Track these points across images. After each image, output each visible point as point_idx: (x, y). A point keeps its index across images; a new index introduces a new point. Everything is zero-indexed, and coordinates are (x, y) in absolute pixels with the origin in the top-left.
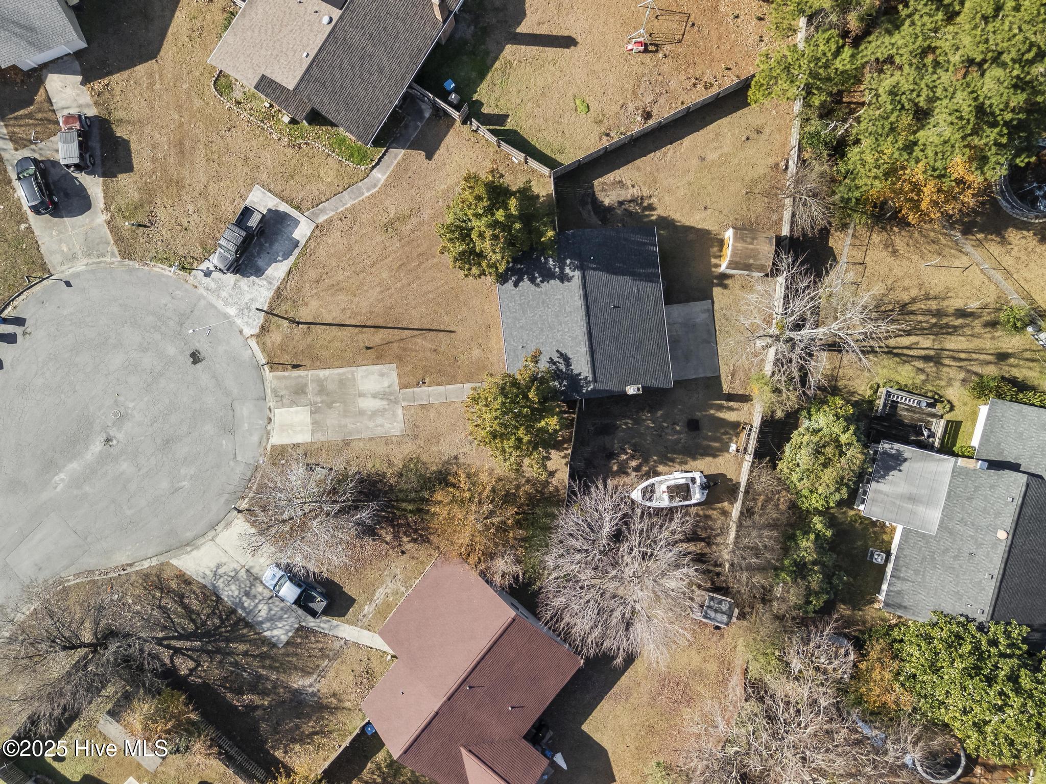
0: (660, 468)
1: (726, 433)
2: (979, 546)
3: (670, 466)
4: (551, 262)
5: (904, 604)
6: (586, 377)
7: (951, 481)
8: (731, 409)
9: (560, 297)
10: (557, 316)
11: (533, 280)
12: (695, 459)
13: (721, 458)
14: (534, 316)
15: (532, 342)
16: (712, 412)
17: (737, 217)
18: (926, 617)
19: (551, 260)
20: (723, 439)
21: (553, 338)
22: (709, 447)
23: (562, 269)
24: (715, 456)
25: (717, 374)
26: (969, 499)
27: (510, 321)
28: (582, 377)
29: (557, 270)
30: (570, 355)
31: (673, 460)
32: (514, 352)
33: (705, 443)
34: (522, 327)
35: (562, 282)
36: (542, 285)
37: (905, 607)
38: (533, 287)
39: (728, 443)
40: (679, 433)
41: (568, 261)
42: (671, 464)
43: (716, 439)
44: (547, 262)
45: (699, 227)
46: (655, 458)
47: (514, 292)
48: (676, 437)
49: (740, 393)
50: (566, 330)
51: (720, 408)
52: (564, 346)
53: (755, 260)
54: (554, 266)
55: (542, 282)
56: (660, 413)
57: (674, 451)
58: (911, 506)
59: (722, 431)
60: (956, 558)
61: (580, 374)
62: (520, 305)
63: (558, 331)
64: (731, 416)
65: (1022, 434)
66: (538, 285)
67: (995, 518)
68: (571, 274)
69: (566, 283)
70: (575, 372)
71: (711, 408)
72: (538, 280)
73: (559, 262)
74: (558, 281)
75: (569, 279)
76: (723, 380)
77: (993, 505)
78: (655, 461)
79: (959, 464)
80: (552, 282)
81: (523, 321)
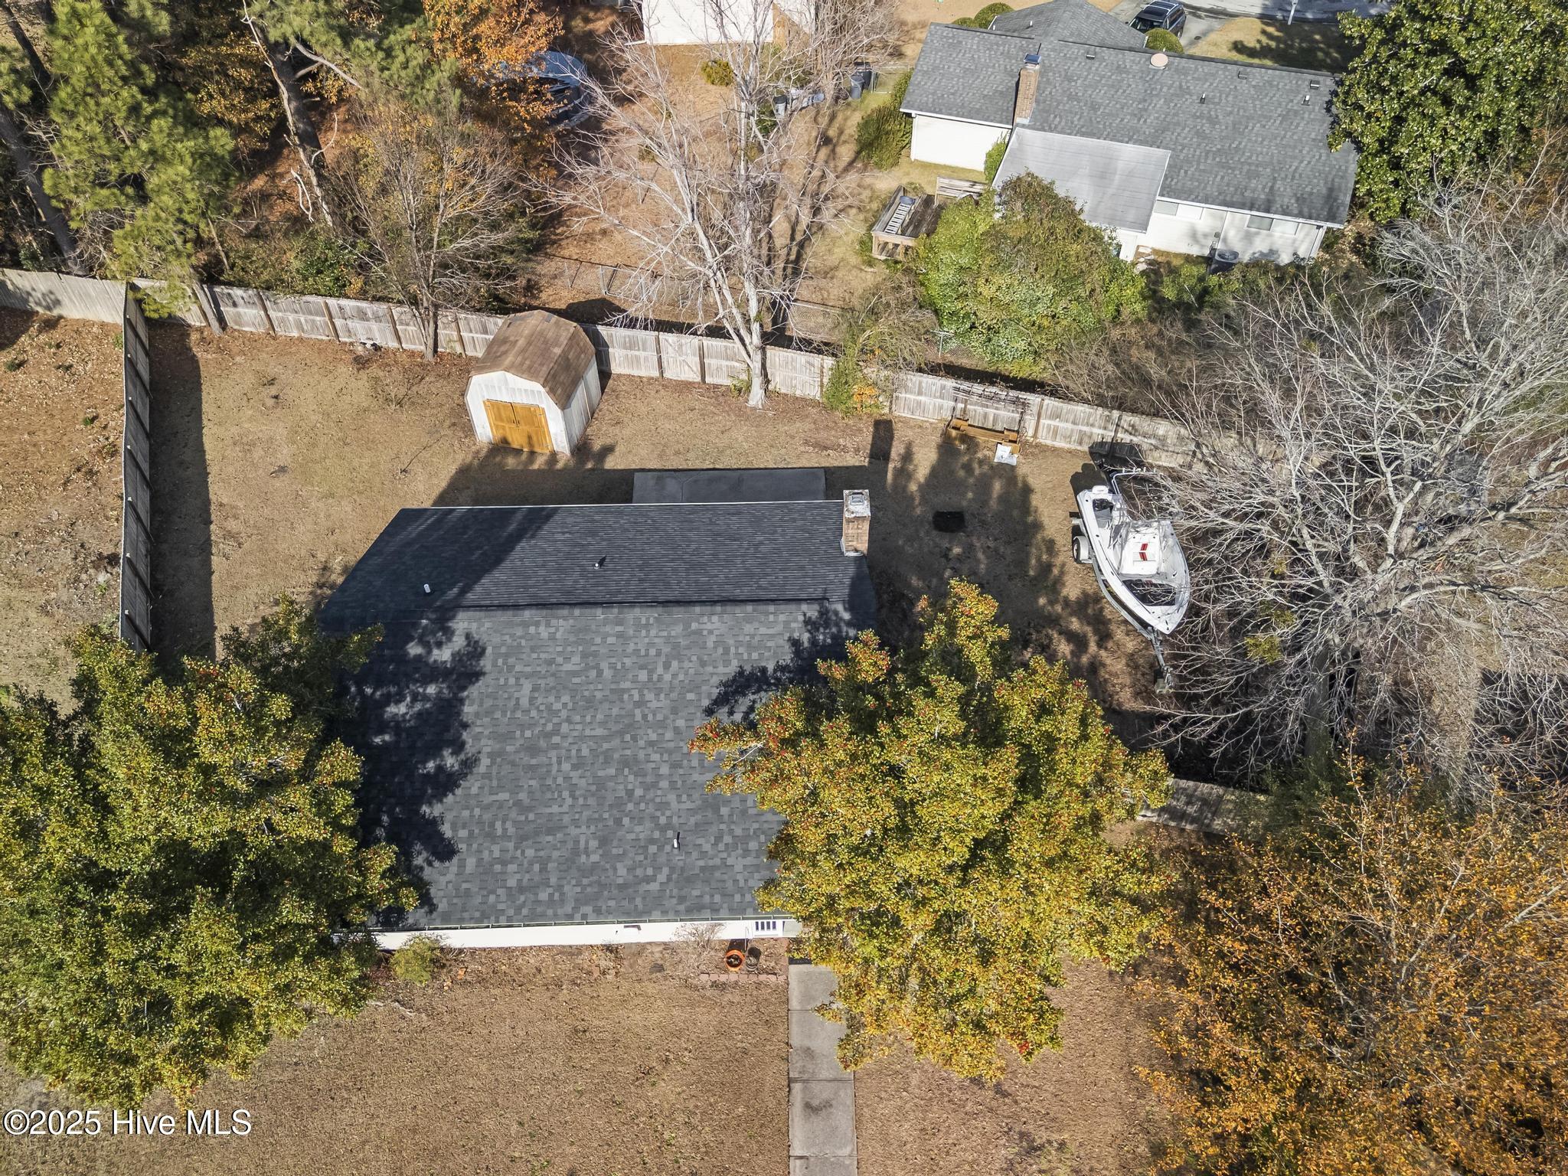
0: (1072, 590)
1: (968, 468)
2: (1183, 91)
3: (1062, 573)
4: (398, 709)
5: (1324, 191)
6: (808, 622)
7: (1062, 132)
8: (907, 457)
9: (527, 687)
10: (590, 703)
11: (445, 782)
12: (1037, 526)
13: (1031, 481)
14: (573, 789)
15: (664, 806)
16: (913, 487)
17: (447, 423)
18: (1346, 158)
19: (392, 709)
20: (983, 475)
21: (662, 725)
22: (1003, 499)
23: (436, 673)
24: (1027, 490)
25: (822, 474)
26: (1094, 107)
27: (571, 891)
28: (806, 636)
29: (431, 690)
30: (732, 669)
31: (1047, 568)
32: (690, 880)
33: (993, 503)
34: (604, 842)
35: (476, 675)
36: (470, 749)
37: (1331, 190)
38: (472, 785)
39: (992, 467)
40: (969, 549)
41: (414, 650)
42: (1056, 571)
43: (984, 485)
44: (397, 726)
45: (444, 484)
46: (1042, 601)
47: (471, 863)
48: (981, 556)
49: (870, 439)
50: (643, 676)
51: (903, 473)
52: (695, 688)
53: (556, 344)
54: (415, 698)
55: (459, 747)
56: (915, 581)
57: (1022, 563)
58: (1117, 177)
59: (962, 473)
60: (1213, 121)
61: (795, 643)
62: (523, 838)
63: (641, 703)
64: (925, 460)
65: (966, 70)
66: (468, 765)
67: (1128, 73)
68: (458, 642)
69: (486, 663)
70: (787, 657)
71: (905, 488)
72: (450, 761)
73: (410, 678)
74: (474, 691)
75: (475, 650)
76: (836, 464)
77: (1103, 77)
78: (1052, 603)
79: (1026, 122)
80: (468, 710)
81: (584, 834)
